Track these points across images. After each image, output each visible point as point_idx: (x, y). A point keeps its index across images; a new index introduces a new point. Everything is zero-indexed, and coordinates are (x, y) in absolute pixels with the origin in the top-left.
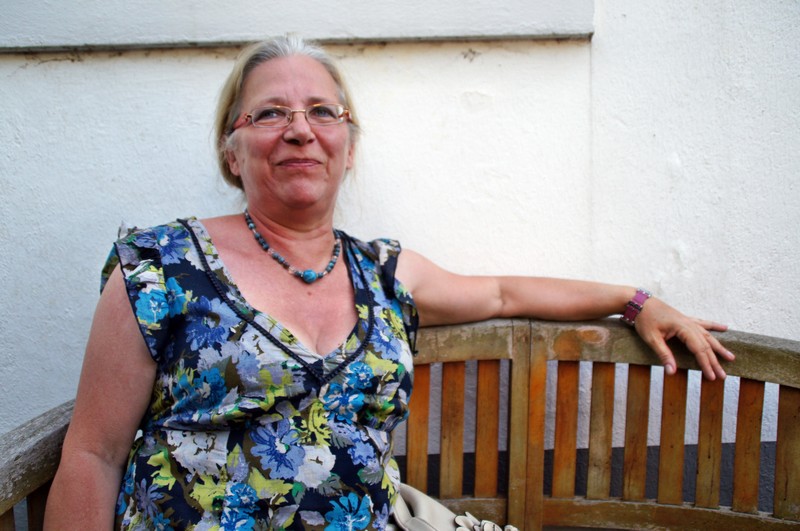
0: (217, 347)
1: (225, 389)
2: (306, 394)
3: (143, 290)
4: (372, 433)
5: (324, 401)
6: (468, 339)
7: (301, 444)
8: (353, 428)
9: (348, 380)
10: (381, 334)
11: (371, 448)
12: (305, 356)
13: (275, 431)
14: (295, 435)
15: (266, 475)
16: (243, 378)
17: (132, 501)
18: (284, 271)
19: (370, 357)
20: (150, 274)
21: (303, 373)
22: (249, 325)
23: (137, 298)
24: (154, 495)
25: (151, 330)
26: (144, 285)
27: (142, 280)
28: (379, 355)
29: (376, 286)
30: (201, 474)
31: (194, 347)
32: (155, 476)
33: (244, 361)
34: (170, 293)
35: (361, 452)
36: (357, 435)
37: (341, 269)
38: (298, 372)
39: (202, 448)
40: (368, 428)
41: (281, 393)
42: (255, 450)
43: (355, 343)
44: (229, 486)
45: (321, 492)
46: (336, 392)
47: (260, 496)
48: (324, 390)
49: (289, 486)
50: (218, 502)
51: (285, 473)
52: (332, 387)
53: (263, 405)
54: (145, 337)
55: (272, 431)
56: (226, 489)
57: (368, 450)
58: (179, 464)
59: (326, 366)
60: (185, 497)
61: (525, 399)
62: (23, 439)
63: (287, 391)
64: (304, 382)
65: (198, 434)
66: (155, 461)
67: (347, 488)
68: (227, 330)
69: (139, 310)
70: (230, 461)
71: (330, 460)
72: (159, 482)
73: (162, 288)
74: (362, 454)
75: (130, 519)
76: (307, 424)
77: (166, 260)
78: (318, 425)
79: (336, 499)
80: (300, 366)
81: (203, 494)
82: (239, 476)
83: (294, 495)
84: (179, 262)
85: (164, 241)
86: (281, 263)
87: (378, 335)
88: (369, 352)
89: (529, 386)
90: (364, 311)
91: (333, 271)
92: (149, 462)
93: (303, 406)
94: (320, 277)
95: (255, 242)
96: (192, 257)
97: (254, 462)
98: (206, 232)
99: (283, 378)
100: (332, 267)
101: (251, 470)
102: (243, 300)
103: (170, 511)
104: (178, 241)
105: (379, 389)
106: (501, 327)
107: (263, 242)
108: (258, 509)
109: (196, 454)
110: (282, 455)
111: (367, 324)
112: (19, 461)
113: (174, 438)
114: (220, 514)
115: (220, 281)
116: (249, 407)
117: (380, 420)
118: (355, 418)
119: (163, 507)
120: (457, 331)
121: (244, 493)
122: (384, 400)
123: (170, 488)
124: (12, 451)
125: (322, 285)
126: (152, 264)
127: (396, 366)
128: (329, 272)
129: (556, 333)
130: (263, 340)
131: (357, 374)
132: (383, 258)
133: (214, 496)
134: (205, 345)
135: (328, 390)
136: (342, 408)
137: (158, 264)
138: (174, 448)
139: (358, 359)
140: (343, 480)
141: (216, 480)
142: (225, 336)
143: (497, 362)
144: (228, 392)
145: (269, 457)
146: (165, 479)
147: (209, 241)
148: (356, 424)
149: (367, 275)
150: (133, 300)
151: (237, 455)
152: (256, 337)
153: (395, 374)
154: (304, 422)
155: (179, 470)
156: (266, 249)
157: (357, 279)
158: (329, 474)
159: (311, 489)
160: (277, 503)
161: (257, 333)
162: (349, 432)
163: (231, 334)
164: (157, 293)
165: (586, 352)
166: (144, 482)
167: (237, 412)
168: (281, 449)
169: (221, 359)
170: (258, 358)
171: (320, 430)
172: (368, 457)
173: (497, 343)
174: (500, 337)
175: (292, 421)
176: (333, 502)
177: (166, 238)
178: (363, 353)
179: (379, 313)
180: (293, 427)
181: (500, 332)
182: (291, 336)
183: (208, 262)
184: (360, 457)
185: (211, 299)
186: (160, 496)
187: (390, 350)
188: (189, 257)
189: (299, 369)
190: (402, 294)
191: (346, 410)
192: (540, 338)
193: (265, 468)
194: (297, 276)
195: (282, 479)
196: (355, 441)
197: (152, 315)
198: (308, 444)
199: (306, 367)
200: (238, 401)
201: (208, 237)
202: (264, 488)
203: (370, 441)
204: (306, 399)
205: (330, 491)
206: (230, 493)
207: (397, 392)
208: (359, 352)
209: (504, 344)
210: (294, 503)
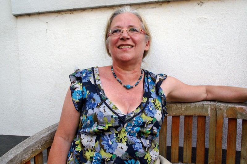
0: (93, 109)
1: (93, 122)
2: (119, 126)
3: (75, 90)
4: (143, 140)
5: (126, 129)
6: (193, 108)
7: (117, 142)
8: (136, 138)
9: (134, 122)
10: (150, 108)
11: (141, 145)
12: (120, 114)
13: (109, 137)
14: (115, 139)
15: (105, 151)
16: (98, 119)
17: (72, 154)
18: (121, 85)
19: (143, 115)
20: (78, 86)
21: (118, 119)
22: (103, 103)
23: (73, 92)
24: (75, 153)
25: (76, 102)
26: (76, 88)
27: (75, 87)
28: (146, 115)
29: (153, 91)
30: (88, 148)
31: (87, 109)
32: (76, 147)
33: (100, 114)
34: (83, 91)
35: (137, 146)
36: (137, 140)
37: (141, 84)
38: (117, 119)
39: (89, 140)
40: (142, 139)
41: (110, 125)
42: (103, 143)
43: (139, 110)
44: (95, 153)
45: (122, 158)
46: (130, 126)
47: (103, 157)
48: (125, 125)
49: (111, 155)
50: (91, 158)
51: (111, 151)
52: (128, 124)
53: (104, 128)
54: (74, 104)
55: (108, 137)
56: (94, 154)
57: (140, 146)
58: (83, 144)
59: (126, 117)
60: (83, 155)
61: (215, 131)
62: (45, 132)
63: (112, 125)
64: (119, 122)
65: (89, 136)
66: (77, 143)
67: (131, 158)
68: (97, 104)
69: (73, 96)
70: (96, 146)
71: (125, 148)
72: (77, 149)
73: (81, 90)
74: (137, 147)
75: (71, 159)
76: (120, 136)
77: (84, 81)
78: (123, 136)
79: (127, 161)
80: (117, 117)
81: (88, 154)
82: (98, 150)
83: (112, 158)
84: (87, 81)
85: (84, 75)
86: (120, 82)
87: (148, 108)
88: (143, 114)
89: (216, 126)
90: (145, 100)
91: (137, 86)
92: (75, 143)
93: (118, 130)
94: (132, 87)
95: (112, 75)
96: (92, 80)
97: (102, 147)
98: (98, 72)
99: (111, 120)
100: (137, 84)
101: (101, 149)
102: (105, 94)
103: (79, 158)
104: (88, 75)
105: (145, 126)
106: (206, 104)
107: (115, 75)
108: (102, 161)
109: (87, 142)
110: (110, 145)
111: (145, 104)
112: (43, 139)
113: (83, 136)
114: (92, 162)
115: (98, 88)
116: (100, 129)
117: (146, 136)
118: (137, 135)
119: (77, 157)
120: (189, 105)
121: (98, 156)
122: (147, 130)
123: (80, 152)
124: (41, 136)
125: (133, 90)
126: (79, 82)
127: (152, 119)
128: (136, 86)
129: (227, 108)
130: (106, 108)
131: (138, 121)
132: (157, 81)
133: (91, 156)
134: (90, 109)
135: (127, 125)
136: (132, 131)
137: (81, 82)
138: (82, 139)
139: (138, 116)
140: (129, 155)
141: (92, 151)
142: (95, 106)
143: (205, 117)
144: (94, 123)
145: (106, 145)
146: (79, 149)
147: (98, 75)
148: (137, 137)
149: (150, 87)
150: (72, 93)
151: (98, 144)
152: (105, 107)
153: (152, 122)
154: (119, 135)
155: (83, 146)
156: (116, 78)
157: (146, 88)
158: (125, 153)
159: (119, 157)
160: (107, 160)
161: (105, 105)
162: (134, 139)
163: (98, 105)
164: (79, 91)
165: (239, 116)
166: (73, 148)
167: (96, 130)
168: (110, 143)
169: (93, 113)
170: (104, 113)
171: (124, 138)
172: (140, 148)
173: (204, 110)
174: (205, 108)
175: (115, 134)
176: (125, 162)
177: (85, 74)
178: (141, 114)
179: (151, 100)
180: (115, 136)
181: (205, 106)
182: (116, 107)
183: (96, 82)
184: (137, 148)
185: (94, 93)
186: (76, 153)
187: (151, 113)
188: (91, 80)
189: (117, 118)
190: (162, 94)
191: (133, 132)
192: (221, 109)
193: (105, 149)
194: (125, 87)
195: (110, 153)
196: (136, 142)
197: (77, 98)
198: (119, 142)
199: (119, 117)
200: (97, 126)
201: (98, 74)
202: (104, 155)
203: (142, 143)
204: (120, 128)
205: (124, 158)
206: (95, 156)
207: (152, 128)
208: (139, 113)
209: (207, 111)
210: (112, 161)
